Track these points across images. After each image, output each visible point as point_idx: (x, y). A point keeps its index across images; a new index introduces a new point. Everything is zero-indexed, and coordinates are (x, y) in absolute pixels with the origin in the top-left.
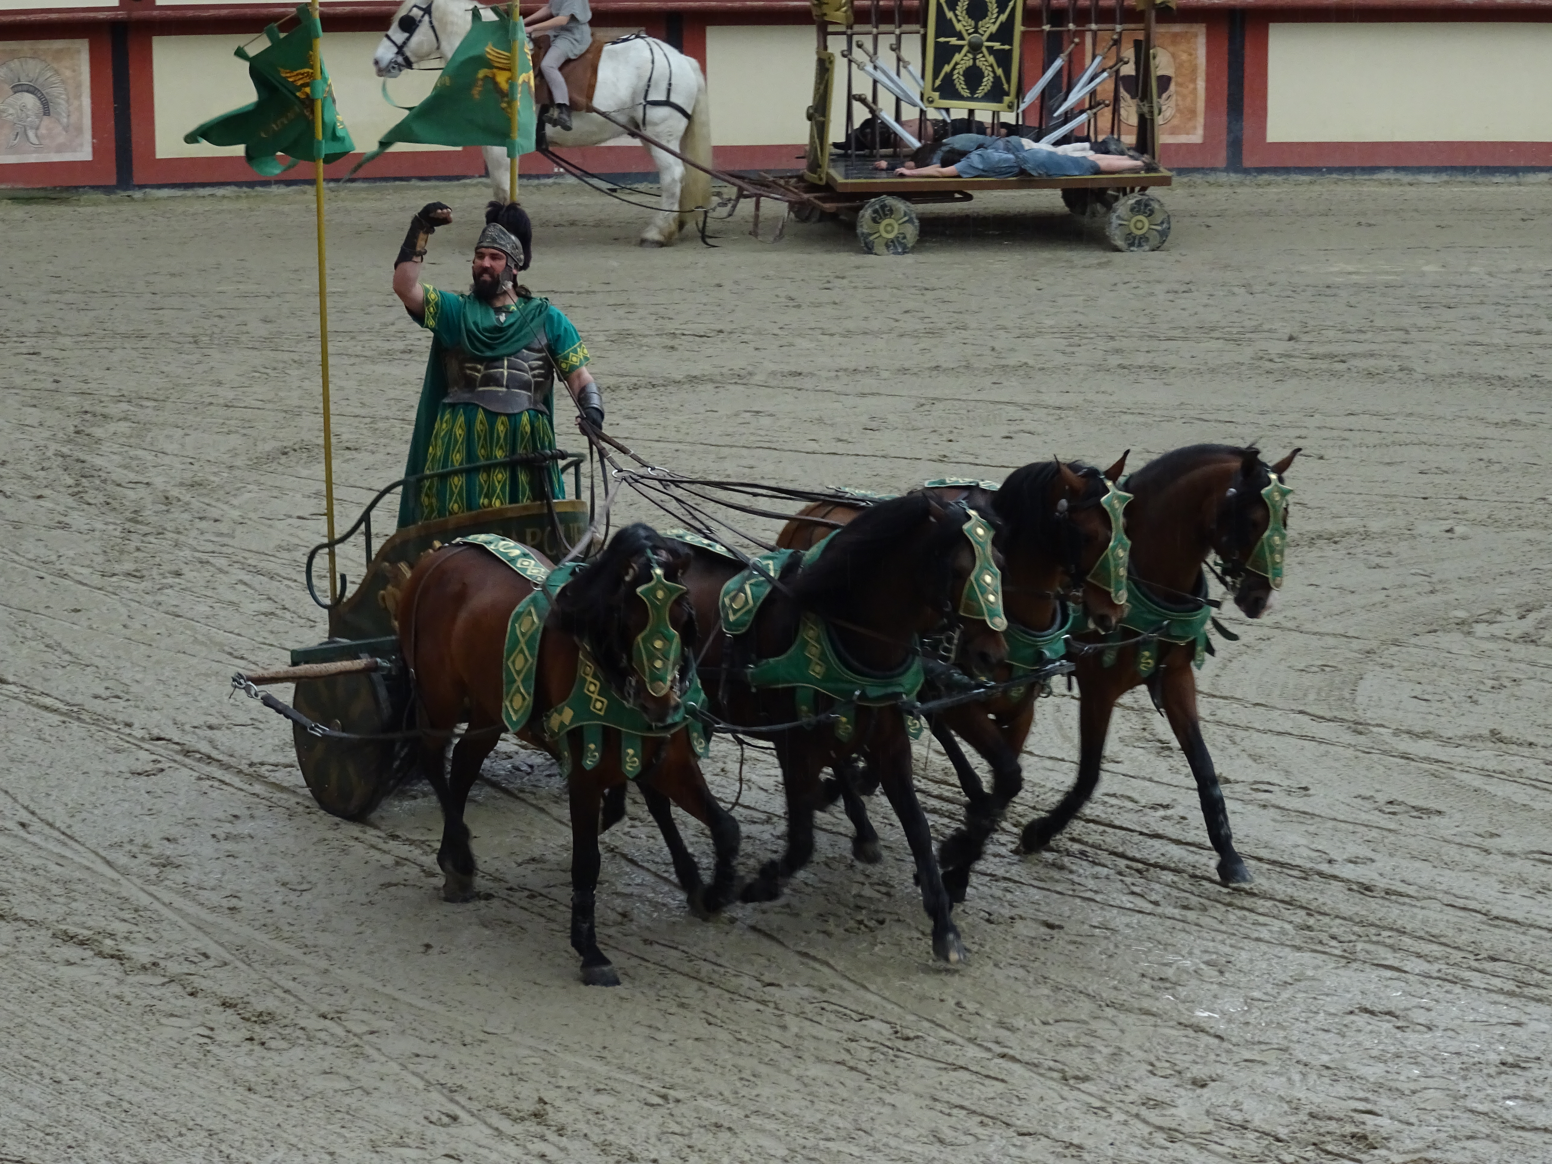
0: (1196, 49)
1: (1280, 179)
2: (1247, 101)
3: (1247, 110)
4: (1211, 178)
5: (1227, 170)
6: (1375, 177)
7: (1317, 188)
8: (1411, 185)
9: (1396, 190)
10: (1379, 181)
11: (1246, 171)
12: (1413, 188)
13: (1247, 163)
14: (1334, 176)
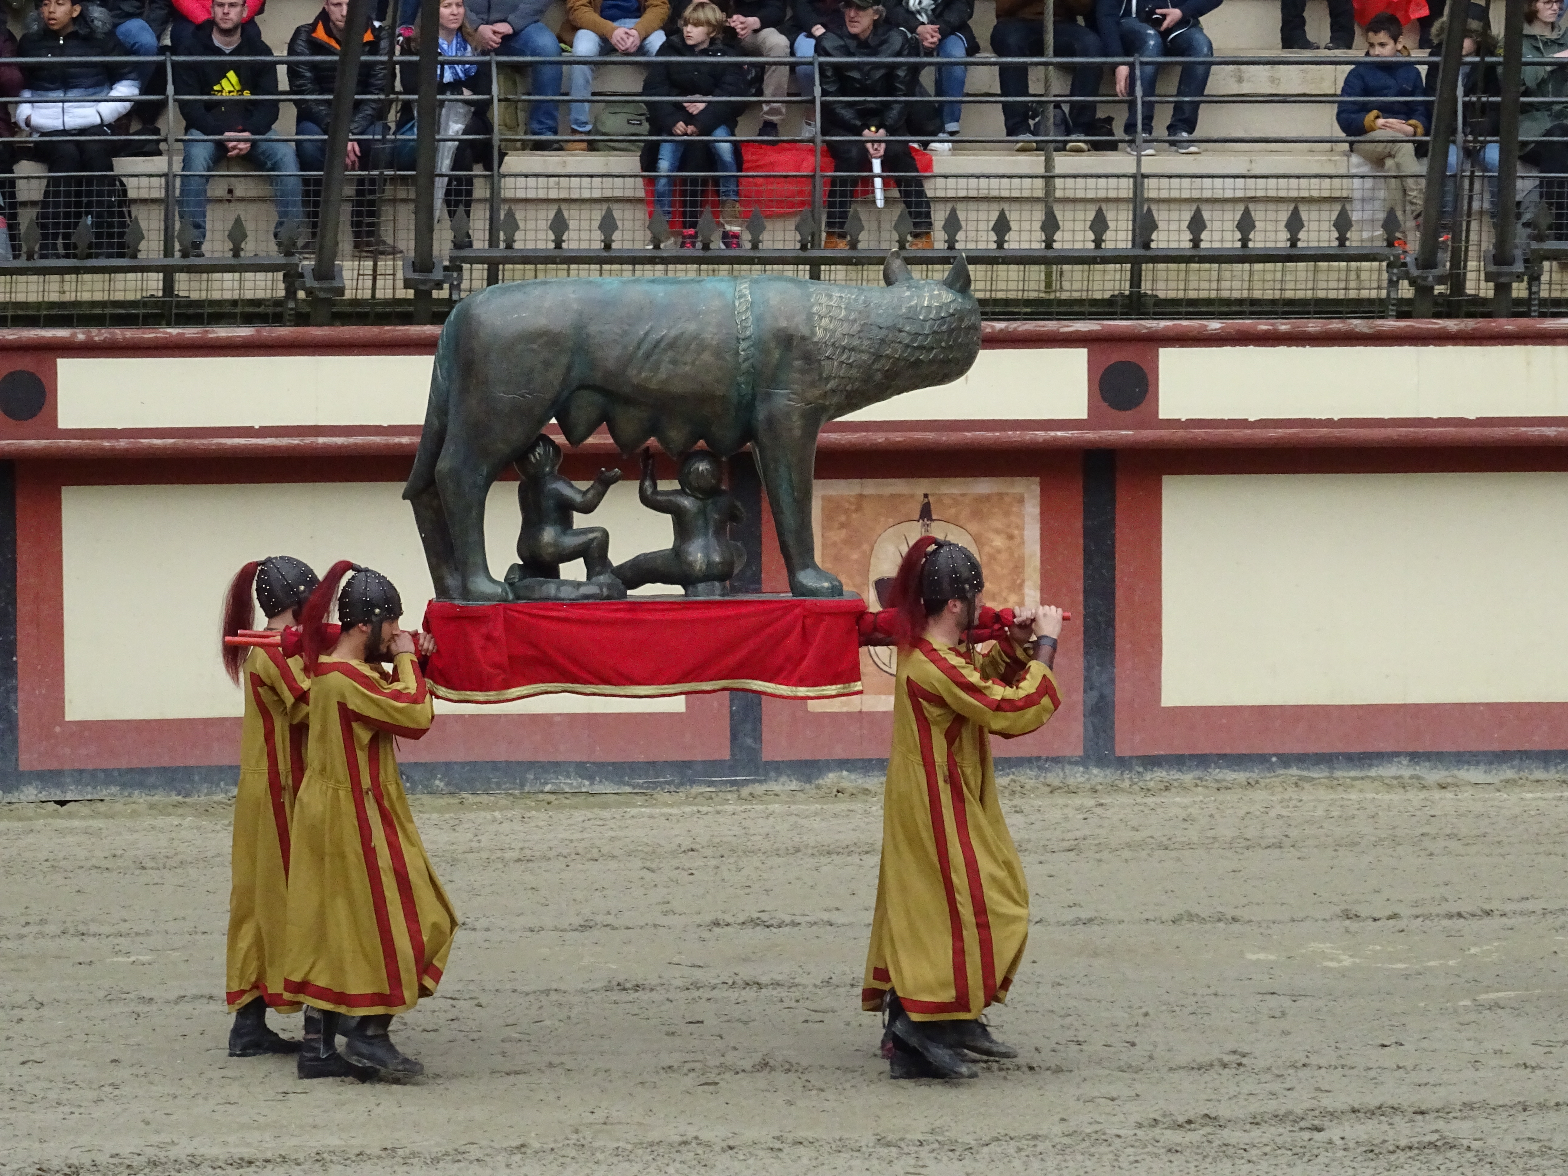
0: (1021, 528)
1: (1188, 778)
2: (1121, 627)
3: (1122, 645)
4: (1054, 777)
5: (1084, 762)
6: (1373, 772)
7: (1260, 796)
8: (1443, 787)
9: (1416, 797)
10: (1381, 778)
11: (1123, 763)
12: (1449, 795)
13: (1123, 749)
14: (1294, 771)
